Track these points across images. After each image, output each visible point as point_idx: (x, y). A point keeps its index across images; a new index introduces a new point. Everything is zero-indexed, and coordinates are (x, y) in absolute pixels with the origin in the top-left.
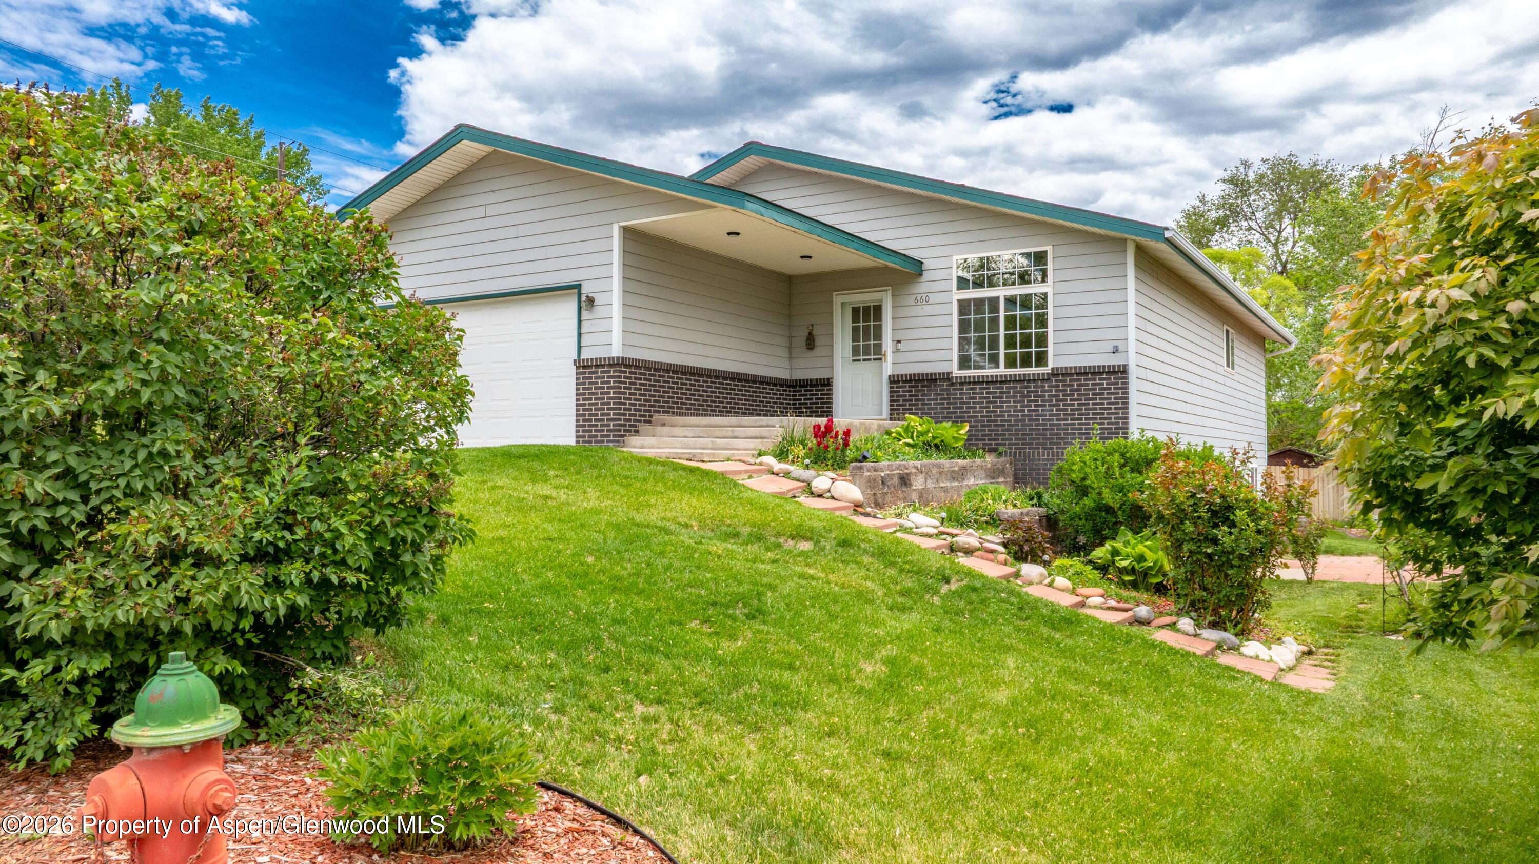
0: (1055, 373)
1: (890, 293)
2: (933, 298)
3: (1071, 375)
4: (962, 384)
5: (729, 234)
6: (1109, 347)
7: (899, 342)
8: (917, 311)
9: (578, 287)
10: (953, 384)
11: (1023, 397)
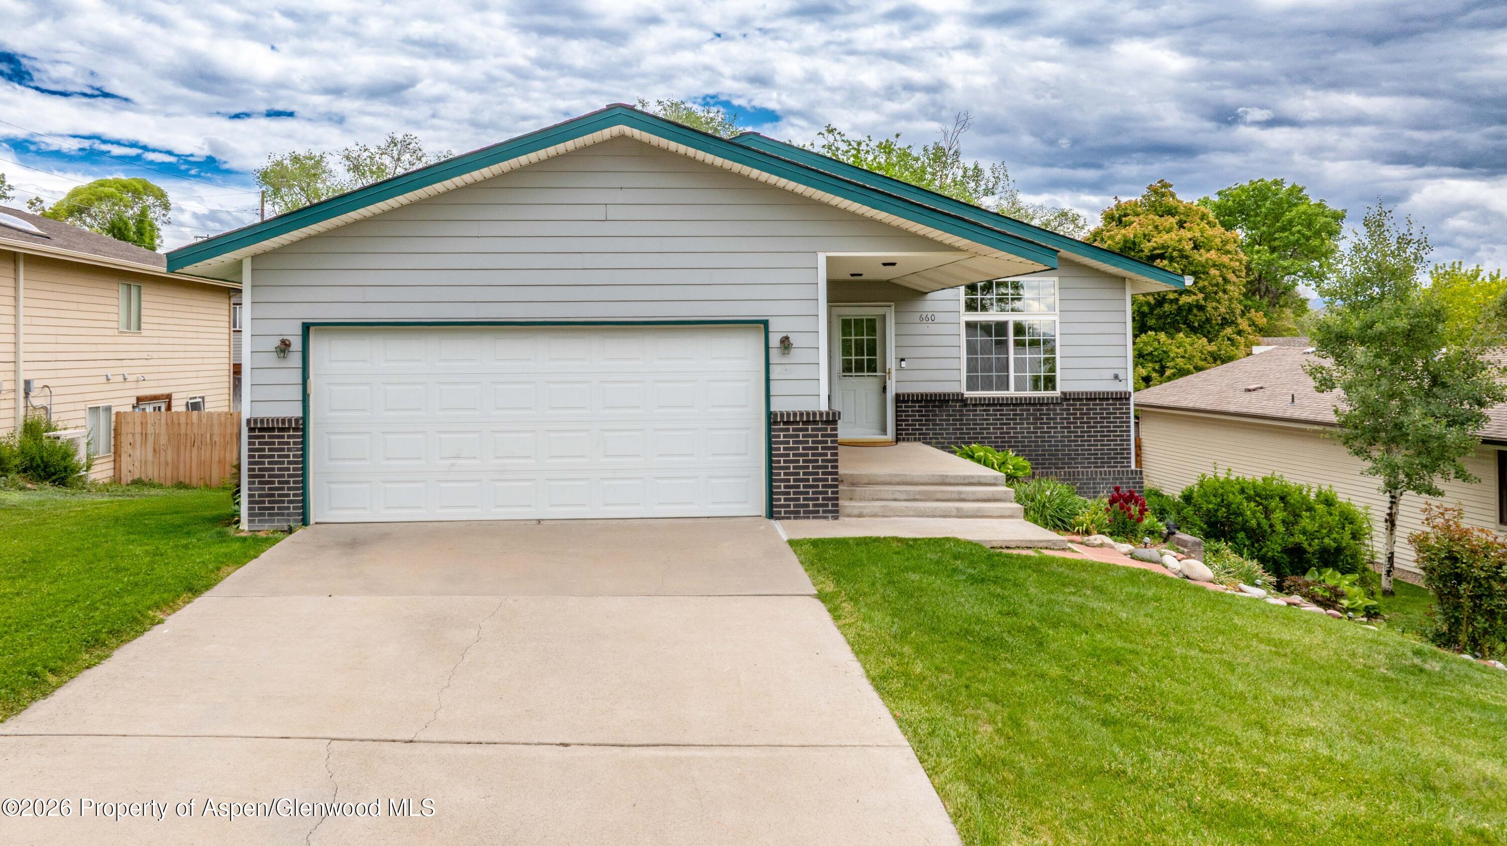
0: (1066, 397)
1: (893, 308)
2: (939, 317)
3: (1082, 399)
4: (975, 405)
5: (885, 264)
6: (1110, 374)
7: (902, 360)
8: (923, 328)
9: (766, 323)
10: (966, 405)
11: (1036, 419)
